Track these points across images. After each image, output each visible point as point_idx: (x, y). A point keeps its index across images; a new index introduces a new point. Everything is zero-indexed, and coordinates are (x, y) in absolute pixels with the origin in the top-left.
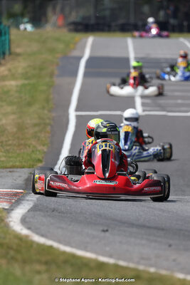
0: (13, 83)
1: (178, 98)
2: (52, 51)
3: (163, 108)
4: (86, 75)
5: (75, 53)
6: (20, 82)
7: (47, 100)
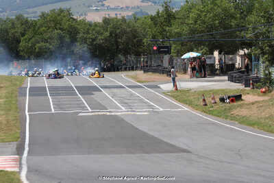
0: (2, 100)
1: (67, 104)
2: (15, 85)
3: (62, 109)
4: (29, 96)
5: (24, 86)
6: (4, 100)
7: (16, 108)
